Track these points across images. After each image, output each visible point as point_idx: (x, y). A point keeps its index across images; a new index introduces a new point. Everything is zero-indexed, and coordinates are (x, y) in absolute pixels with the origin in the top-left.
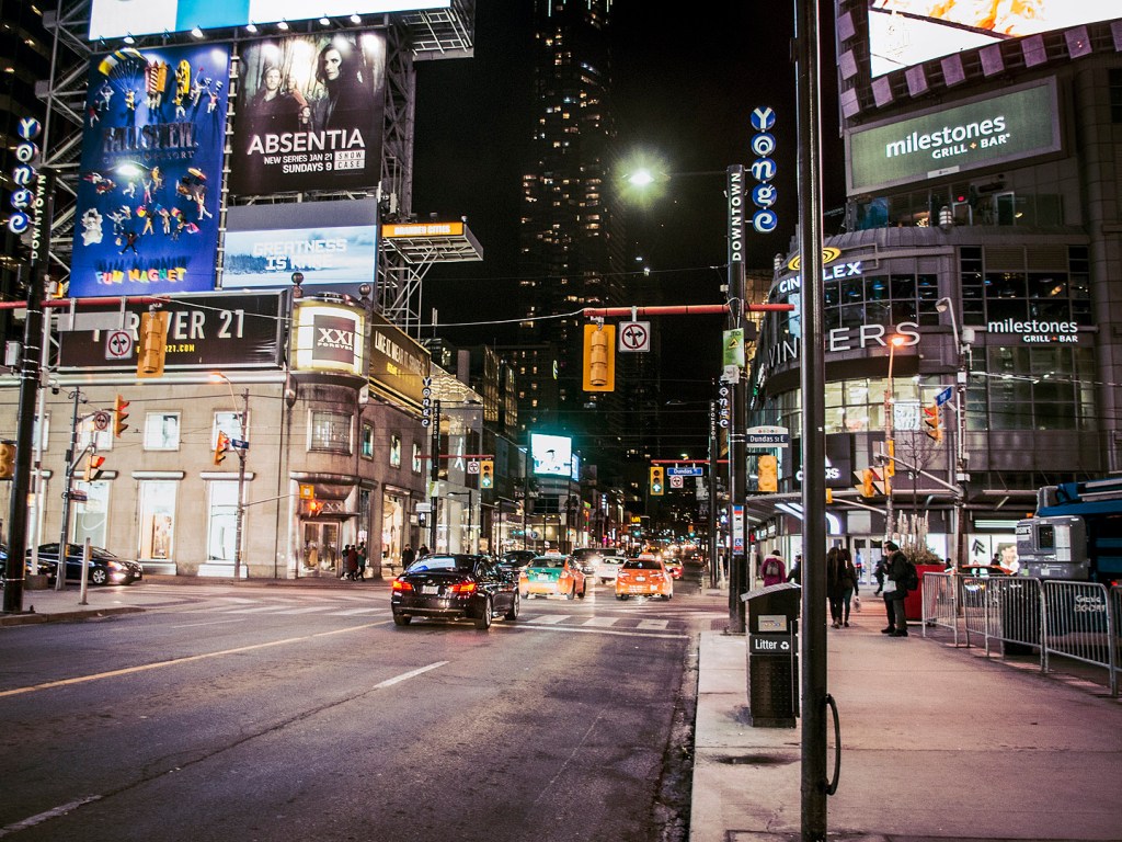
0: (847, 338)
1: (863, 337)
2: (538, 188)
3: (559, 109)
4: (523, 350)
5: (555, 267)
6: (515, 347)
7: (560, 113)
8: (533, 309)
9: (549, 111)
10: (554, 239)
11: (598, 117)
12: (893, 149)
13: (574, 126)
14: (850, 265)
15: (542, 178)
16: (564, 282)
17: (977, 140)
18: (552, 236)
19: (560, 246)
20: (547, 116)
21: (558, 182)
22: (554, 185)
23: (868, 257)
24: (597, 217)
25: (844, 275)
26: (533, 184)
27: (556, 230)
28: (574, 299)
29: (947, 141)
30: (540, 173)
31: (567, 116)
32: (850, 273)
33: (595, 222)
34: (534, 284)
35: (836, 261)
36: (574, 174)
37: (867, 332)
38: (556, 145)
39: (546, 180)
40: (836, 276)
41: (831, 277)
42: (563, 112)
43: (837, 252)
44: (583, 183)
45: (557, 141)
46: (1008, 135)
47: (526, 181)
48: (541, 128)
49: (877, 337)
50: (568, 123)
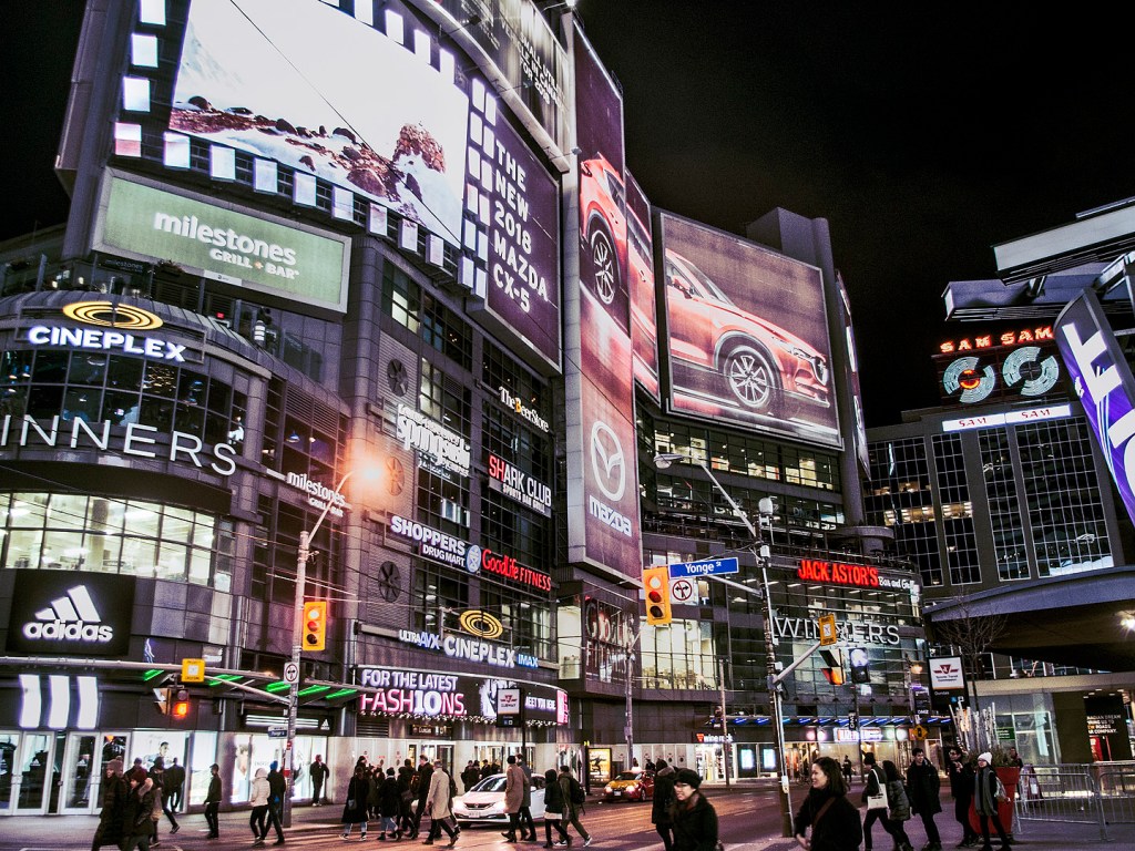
0: (152, 441)
1: (175, 447)
12: (164, 222)
14: (170, 345)
17: (264, 261)
23: (193, 344)
25: (161, 355)
29: (231, 246)
32: (169, 356)
35: (154, 333)
37: (181, 441)
40: (149, 352)
41: (139, 351)
43: (158, 323)
46: (297, 273)
49: (192, 452)
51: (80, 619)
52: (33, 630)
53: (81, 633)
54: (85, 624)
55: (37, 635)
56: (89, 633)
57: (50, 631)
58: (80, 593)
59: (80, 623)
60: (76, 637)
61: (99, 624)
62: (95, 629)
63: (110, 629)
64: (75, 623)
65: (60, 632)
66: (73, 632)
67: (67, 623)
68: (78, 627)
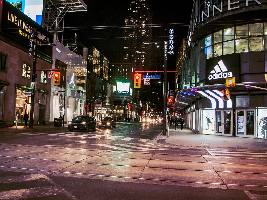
0: (238, 2)
1: (247, 1)
2: (129, 23)
3: (135, 2)
4: (124, 64)
5: (133, 44)
6: (122, 64)
7: (135, 3)
8: (127, 54)
9: (132, 2)
10: (133, 36)
11: (145, 4)
13: (139, 7)
15: (130, 20)
16: (136, 47)
18: (132, 35)
19: (135, 38)
20: (132, 4)
21: (134, 21)
22: (133, 22)
24: (144, 31)
26: (128, 22)
27: (134, 34)
28: (138, 52)
30: (129, 19)
31: (137, 4)
33: (144, 32)
34: (128, 48)
36: (139, 19)
38: (134, 11)
39: (131, 21)
42: (136, 3)
44: (141, 21)
45: (134, 10)
47: (126, 21)
48: (130, 7)
50: (137, 6)
51: (222, 71)
52: (210, 77)
53: (223, 76)
54: (223, 72)
55: (211, 79)
56: (225, 75)
57: (214, 77)
58: (221, 63)
59: (222, 72)
60: (221, 77)
61: (228, 72)
62: (226, 74)
63: (231, 73)
64: (220, 73)
65: (217, 77)
66: (220, 76)
67: (219, 73)
68: (221, 74)
